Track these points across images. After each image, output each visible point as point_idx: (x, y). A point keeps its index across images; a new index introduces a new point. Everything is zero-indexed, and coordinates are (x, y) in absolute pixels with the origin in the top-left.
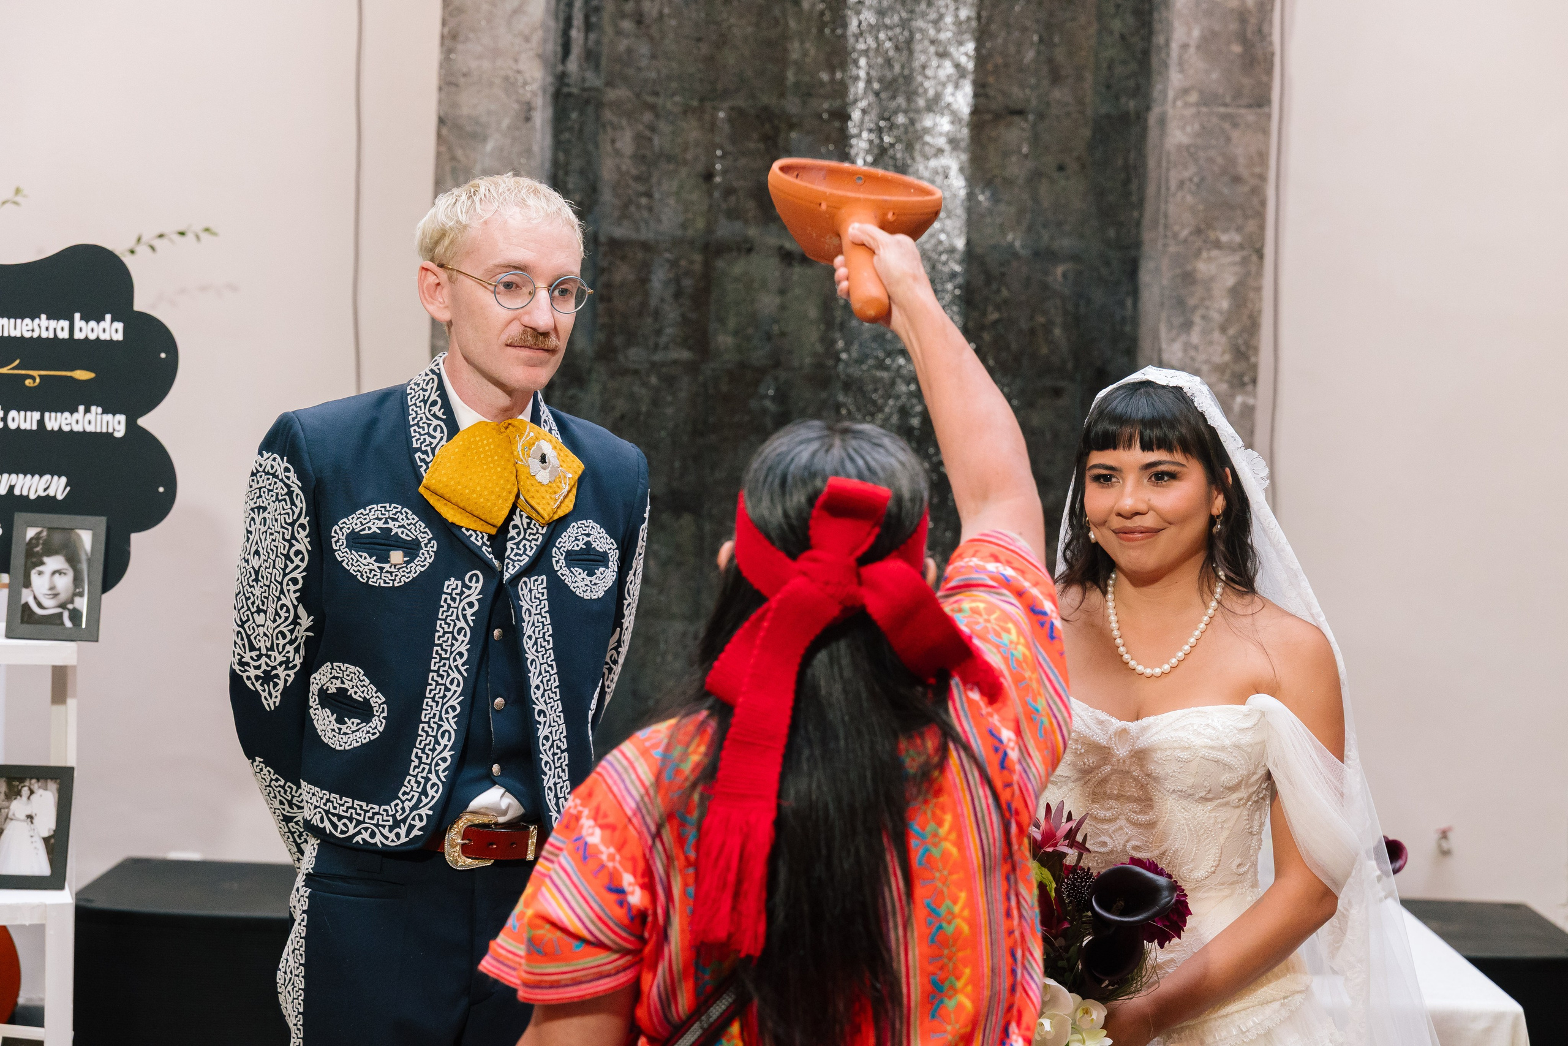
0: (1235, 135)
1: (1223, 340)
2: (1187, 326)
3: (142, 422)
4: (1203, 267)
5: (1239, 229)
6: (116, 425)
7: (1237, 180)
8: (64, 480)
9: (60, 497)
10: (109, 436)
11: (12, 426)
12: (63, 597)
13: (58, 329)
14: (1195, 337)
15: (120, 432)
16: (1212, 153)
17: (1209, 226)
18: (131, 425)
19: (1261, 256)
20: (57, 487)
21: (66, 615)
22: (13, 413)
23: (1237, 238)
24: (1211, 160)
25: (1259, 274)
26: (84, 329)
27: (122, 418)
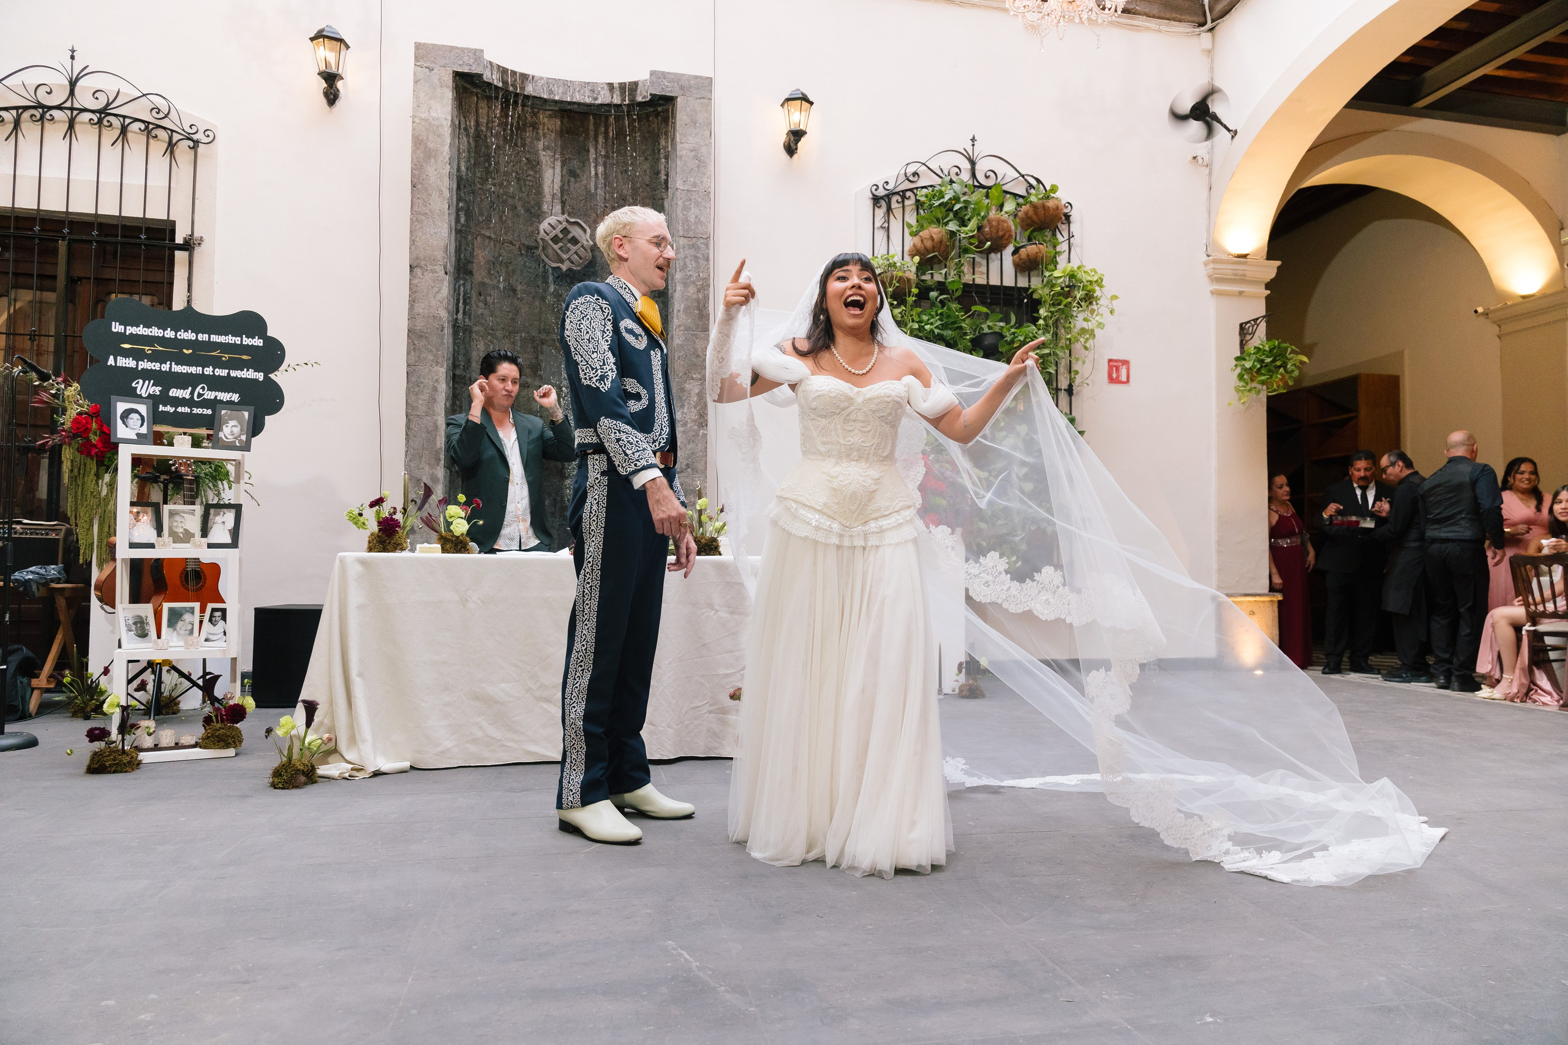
0: (697, 341)
2: (682, 406)
3: (272, 376)
4: (687, 388)
5: (699, 373)
6: (260, 376)
7: (698, 356)
8: (238, 395)
9: (236, 401)
10: (256, 380)
11: (217, 374)
12: (236, 435)
13: (238, 340)
14: (685, 410)
15: (261, 379)
16: (689, 347)
17: (690, 372)
18: (266, 377)
20: (235, 397)
21: (237, 441)
22: (217, 370)
23: (699, 376)
24: (688, 349)
26: (247, 341)
27: (262, 374)
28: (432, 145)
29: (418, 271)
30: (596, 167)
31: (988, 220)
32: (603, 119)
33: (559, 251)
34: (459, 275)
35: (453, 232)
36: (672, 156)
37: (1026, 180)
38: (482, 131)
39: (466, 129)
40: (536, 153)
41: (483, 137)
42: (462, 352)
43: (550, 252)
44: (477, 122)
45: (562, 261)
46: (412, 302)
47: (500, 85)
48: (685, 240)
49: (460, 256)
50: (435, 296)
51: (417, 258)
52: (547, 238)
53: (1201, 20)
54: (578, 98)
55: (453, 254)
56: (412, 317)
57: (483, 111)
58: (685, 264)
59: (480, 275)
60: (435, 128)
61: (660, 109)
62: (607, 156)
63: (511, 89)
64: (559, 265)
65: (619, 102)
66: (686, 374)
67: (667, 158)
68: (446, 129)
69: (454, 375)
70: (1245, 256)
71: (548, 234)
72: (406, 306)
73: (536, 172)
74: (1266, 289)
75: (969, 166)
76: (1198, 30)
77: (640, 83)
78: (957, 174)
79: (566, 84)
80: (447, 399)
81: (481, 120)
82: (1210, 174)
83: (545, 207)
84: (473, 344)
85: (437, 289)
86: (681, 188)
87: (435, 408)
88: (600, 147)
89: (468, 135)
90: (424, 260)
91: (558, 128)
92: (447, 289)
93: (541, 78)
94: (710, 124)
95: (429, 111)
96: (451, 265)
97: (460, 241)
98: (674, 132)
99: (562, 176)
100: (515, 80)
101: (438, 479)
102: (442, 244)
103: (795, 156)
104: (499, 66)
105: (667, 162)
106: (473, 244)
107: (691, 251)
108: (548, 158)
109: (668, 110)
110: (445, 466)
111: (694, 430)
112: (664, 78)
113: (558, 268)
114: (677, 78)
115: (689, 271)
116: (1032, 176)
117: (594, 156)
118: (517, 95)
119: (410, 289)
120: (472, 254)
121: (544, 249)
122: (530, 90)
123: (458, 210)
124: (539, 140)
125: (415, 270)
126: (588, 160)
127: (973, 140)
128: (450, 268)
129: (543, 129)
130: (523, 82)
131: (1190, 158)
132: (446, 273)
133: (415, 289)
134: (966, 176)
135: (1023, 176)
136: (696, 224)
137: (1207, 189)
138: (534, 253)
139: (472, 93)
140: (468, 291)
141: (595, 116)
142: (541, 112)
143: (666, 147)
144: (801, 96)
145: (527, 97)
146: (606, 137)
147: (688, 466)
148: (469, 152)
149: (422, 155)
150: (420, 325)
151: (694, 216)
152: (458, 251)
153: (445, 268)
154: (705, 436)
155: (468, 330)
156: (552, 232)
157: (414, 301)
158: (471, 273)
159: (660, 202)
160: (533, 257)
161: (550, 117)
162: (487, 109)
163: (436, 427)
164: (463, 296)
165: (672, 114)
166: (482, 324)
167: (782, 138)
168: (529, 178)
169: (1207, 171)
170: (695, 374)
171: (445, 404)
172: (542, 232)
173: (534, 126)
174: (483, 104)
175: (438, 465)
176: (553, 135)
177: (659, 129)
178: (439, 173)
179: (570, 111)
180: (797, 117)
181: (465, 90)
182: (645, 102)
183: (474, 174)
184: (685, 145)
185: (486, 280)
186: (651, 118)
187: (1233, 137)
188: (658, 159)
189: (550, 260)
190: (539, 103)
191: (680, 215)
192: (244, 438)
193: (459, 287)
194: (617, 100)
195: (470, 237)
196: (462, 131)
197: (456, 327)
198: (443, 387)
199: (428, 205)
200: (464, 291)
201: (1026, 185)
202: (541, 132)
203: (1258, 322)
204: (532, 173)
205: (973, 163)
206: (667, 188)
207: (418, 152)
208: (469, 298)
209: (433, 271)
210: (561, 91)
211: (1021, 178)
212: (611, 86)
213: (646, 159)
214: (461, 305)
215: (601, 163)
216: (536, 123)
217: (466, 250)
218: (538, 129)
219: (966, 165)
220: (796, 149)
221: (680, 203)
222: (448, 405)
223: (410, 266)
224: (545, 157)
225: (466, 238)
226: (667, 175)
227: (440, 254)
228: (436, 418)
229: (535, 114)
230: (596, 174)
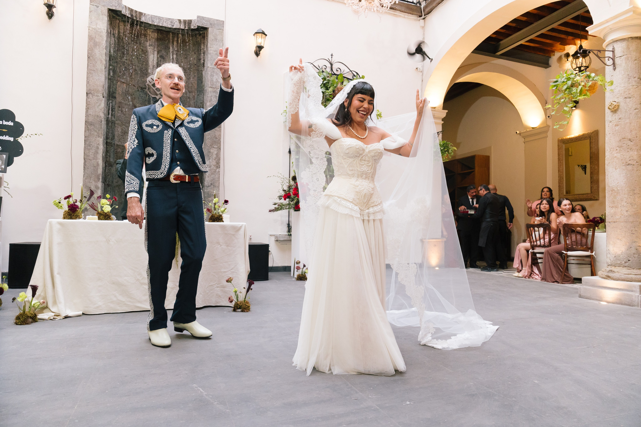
0: (216, 132)
1: (215, 161)
2: (209, 159)
3: (17, 139)
4: (212, 151)
5: (217, 145)
6: (12, 139)
7: (216, 138)
8: (1, 147)
9: (0, 150)
10: (10, 141)
14: (211, 161)
16: (213, 134)
17: (213, 145)
19: (220, 149)
23: (217, 147)
24: (212, 135)
25: (220, 152)
26: (5, 123)
27: (13, 138)
28: (97, 40)
29: (90, 96)
30: (173, 55)
31: (337, 88)
32: (176, 35)
33: (155, 90)
34: (109, 98)
35: (107, 79)
36: (206, 53)
37: (352, 73)
38: (121, 36)
39: (113, 34)
40: (146, 47)
41: (121, 38)
42: (111, 132)
43: (152, 90)
44: (119, 32)
45: (157, 95)
46: (87, 109)
47: (130, 16)
48: (211, 89)
49: (110, 90)
50: (98, 107)
51: (90, 90)
52: (150, 84)
53: (420, 14)
54: (165, 25)
55: (107, 89)
56: (87, 115)
57: (122, 27)
58: (211, 99)
59: (119, 99)
60: (99, 33)
61: (201, 32)
62: (177, 51)
63: (135, 18)
64: (155, 96)
65: (183, 28)
66: (211, 145)
67: (204, 53)
68: (104, 34)
69: (107, 142)
70: (435, 108)
71: (151, 83)
72: (85, 111)
73: (146, 55)
74: (442, 121)
75: (330, 66)
76: (419, 18)
77: (193, 21)
78: (325, 69)
79: (160, 18)
80: (103, 153)
81: (121, 31)
82: (422, 75)
83: (150, 71)
84: (116, 129)
85: (99, 104)
86: (210, 67)
87: (98, 156)
88: (175, 47)
89: (114, 37)
90: (93, 90)
91: (156, 37)
92: (104, 104)
93: (149, 15)
94: (223, 40)
95: (96, 25)
96: (106, 94)
97: (110, 83)
98: (207, 43)
99: (158, 58)
100: (137, 15)
101: (99, 188)
102: (102, 84)
103: (259, 57)
104: (129, 8)
105: (204, 55)
106: (116, 85)
107: (214, 93)
108: (151, 49)
109: (204, 33)
110: (102, 182)
111: (214, 169)
112: (203, 19)
113: (155, 97)
114: (209, 20)
115: (213, 102)
116: (355, 72)
117: (172, 50)
118: (137, 21)
119: (87, 103)
120: (115, 89)
121: (149, 89)
122: (143, 19)
123: (109, 70)
124: (147, 41)
125: (89, 95)
126: (169, 52)
127: (332, 55)
128: (105, 95)
129: (149, 37)
130: (140, 16)
131: (415, 68)
132: (103, 97)
133: (88, 103)
134: (329, 70)
135: (351, 71)
136: (216, 82)
137: (421, 81)
138: (144, 90)
139: (117, 18)
140: (114, 105)
141: (173, 33)
142: (148, 29)
143: (203, 49)
144: (262, 32)
145: (142, 23)
146: (177, 42)
147: (211, 184)
148: (115, 44)
149: (93, 44)
150: (91, 119)
151: (215, 79)
152: (109, 87)
153: (103, 94)
154: (219, 172)
155: (113, 122)
156: (152, 82)
157: (88, 109)
158: (115, 97)
159: (201, 72)
160: (144, 92)
161: (153, 32)
162: (123, 26)
163: (98, 165)
164: (112, 108)
165: (207, 35)
166: (120, 121)
167: (254, 49)
168: (143, 58)
169: (421, 74)
170: (215, 145)
171: (102, 155)
172: (148, 82)
173: (145, 35)
174: (122, 24)
175: (99, 181)
176: (154, 40)
177: (201, 41)
178: (100, 53)
179: (162, 30)
180: (260, 40)
181: (114, 17)
182: (195, 29)
183: (117, 54)
184: (212, 49)
185: (122, 101)
186: (197, 36)
187: (431, 61)
188: (200, 54)
189: (151, 94)
190: (147, 26)
191: (209, 78)
192: (3, 167)
193: (110, 103)
194: (182, 27)
195: (115, 82)
196: (112, 35)
197: (108, 121)
198: (101, 148)
199: (95, 66)
200: (112, 105)
201: (352, 75)
202: (148, 38)
203: (439, 133)
204: (143, 55)
205: (332, 65)
206: (204, 66)
207: (91, 43)
208: (114, 108)
209: (97, 96)
210: (157, 21)
211: (350, 72)
212: (180, 21)
213: (195, 53)
214: (110, 111)
215: (175, 53)
216: (146, 34)
217: (113, 87)
218: (147, 37)
219: (329, 65)
220: (260, 54)
221: (209, 73)
222: (104, 155)
223: (87, 93)
224: (150, 49)
225: (113, 82)
226: (204, 61)
227: (100, 89)
228: (98, 160)
229: (145, 30)
230: (173, 58)
